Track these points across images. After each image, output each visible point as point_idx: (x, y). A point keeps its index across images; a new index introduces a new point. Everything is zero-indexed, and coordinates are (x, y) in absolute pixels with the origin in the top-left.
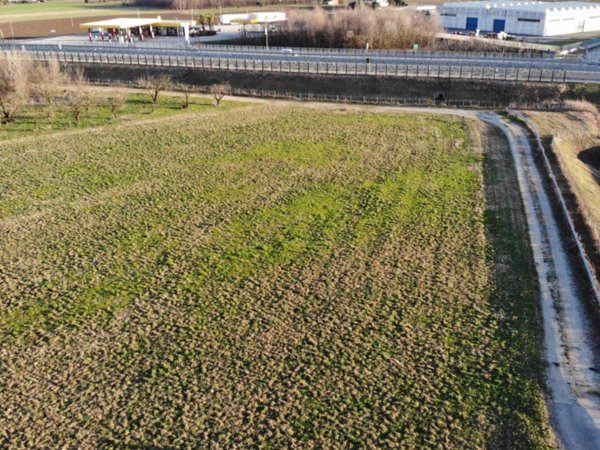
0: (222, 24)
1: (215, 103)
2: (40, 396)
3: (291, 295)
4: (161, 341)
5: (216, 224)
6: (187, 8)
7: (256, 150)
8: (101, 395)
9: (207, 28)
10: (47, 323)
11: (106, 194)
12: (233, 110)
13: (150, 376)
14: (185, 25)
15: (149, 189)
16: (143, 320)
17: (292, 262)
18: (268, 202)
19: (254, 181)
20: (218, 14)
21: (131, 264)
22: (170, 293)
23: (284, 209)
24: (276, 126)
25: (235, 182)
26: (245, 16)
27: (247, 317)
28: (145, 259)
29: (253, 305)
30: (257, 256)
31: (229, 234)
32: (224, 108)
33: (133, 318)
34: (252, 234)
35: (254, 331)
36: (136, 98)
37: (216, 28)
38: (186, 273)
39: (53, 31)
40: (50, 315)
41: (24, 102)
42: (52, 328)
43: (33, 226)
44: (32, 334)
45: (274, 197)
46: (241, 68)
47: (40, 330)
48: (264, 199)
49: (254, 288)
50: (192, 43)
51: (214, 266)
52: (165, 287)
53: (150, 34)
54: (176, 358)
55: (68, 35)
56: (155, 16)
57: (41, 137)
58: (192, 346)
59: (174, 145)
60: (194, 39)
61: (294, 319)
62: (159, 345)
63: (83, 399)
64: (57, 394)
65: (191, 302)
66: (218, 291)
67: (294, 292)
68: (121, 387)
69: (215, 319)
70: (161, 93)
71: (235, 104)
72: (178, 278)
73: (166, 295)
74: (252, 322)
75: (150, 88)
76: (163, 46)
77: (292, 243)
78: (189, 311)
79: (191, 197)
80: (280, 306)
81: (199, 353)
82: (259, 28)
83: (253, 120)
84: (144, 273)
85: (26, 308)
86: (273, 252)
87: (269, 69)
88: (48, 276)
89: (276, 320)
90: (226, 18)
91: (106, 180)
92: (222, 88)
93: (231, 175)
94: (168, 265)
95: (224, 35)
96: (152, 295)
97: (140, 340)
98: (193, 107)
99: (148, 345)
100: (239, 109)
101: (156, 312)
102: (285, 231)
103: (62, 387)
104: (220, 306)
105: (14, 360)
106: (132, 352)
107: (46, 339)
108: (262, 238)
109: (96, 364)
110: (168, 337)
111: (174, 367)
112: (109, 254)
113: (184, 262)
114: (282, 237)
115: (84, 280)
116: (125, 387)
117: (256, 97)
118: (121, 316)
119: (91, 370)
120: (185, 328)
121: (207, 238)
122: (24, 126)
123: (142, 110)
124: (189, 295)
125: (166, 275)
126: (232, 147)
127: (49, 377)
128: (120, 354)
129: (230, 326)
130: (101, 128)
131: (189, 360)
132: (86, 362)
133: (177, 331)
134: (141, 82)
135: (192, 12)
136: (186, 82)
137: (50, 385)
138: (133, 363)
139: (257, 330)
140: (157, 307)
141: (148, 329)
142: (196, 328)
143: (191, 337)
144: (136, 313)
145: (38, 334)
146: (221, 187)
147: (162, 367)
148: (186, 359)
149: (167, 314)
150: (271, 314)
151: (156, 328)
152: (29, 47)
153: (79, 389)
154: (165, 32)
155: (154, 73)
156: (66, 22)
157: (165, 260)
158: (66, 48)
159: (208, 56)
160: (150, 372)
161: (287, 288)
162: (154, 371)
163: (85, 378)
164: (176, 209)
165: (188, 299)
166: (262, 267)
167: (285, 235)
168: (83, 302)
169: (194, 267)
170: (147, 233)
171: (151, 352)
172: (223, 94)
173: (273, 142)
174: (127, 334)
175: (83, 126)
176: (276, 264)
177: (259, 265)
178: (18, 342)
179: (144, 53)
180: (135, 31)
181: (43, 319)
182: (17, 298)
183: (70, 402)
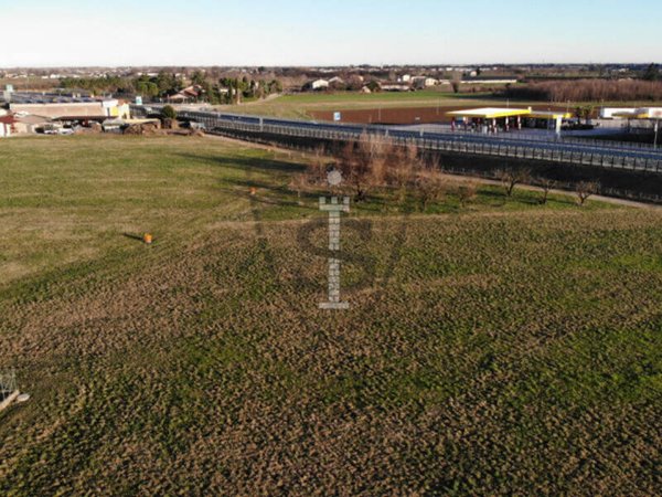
0: (602, 118)
1: (578, 201)
2: (337, 472)
3: (640, 444)
4: (471, 452)
5: (557, 336)
6: (563, 101)
7: (622, 260)
8: (396, 490)
9: (583, 122)
10: (358, 399)
11: (439, 282)
12: (600, 212)
13: (451, 487)
14: (558, 117)
15: (485, 284)
16: (454, 423)
17: (649, 402)
18: (627, 322)
19: (613, 295)
20: (600, 108)
21: (452, 360)
22: (489, 402)
23: (647, 335)
24: (652, 235)
25: (588, 291)
26: (632, 111)
27: (578, 454)
28: (468, 357)
29: (587, 442)
30: (602, 384)
31: (570, 351)
32: (588, 208)
33: (444, 418)
34: (600, 357)
35: (583, 473)
36: (488, 189)
37: (593, 122)
38: (510, 384)
39: (418, 119)
40: (362, 392)
41: (378, 183)
42: (361, 406)
43: (363, 301)
44: (341, 406)
45: (636, 318)
46: (618, 166)
47: (350, 404)
48: (623, 318)
49: (592, 422)
50: (562, 137)
51: (546, 384)
52: (485, 394)
53: (516, 126)
54: (484, 476)
55: (432, 123)
56: (526, 107)
57: (387, 218)
58: (504, 468)
59: (522, 242)
60: (565, 133)
61: (639, 473)
62: (466, 456)
63: (377, 489)
64: (353, 476)
65: (511, 418)
66: (545, 414)
67: (645, 440)
68: (418, 489)
69: (537, 446)
70: (517, 186)
71: (604, 205)
72: (500, 387)
73: (484, 403)
74: (582, 462)
75: (506, 180)
76: (529, 138)
77: (653, 379)
78: (507, 428)
79: (530, 300)
80: (623, 453)
81: (511, 479)
82: (648, 124)
83: (624, 225)
84: (464, 373)
85: (341, 378)
86: (624, 384)
87: (654, 170)
88: (367, 351)
89: (615, 468)
90: (608, 112)
91: (442, 268)
92: (590, 186)
93: (585, 283)
94: (492, 370)
95: (603, 129)
96: (468, 399)
97: (447, 444)
98: (551, 204)
99: (455, 452)
100: (608, 211)
101: (470, 418)
102: (645, 362)
103: (359, 470)
104: (546, 432)
105: (320, 428)
106: (437, 455)
107: (354, 415)
108: (613, 365)
109: (397, 456)
110: (478, 450)
111: (480, 485)
112: (431, 343)
113: (511, 372)
114: (639, 369)
115: (401, 364)
116: (423, 491)
117: (630, 199)
118: (431, 413)
119: (391, 461)
120: (499, 446)
121: (542, 351)
122: (374, 206)
123: (493, 202)
124: (510, 410)
125: (486, 381)
126: (591, 252)
127: (349, 455)
128: (425, 453)
129: (554, 459)
130: (446, 216)
131: (498, 484)
132: (387, 451)
133: (490, 447)
134: (498, 173)
135: (569, 104)
136: (548, 177)
137: (348, 464)
138: (436, 467)
139: (587, 473)
140: (473, 414)
141: (458, 434)
142: (513, 450)
143: (505, 458)
144: (448, 414)
145: (347, 407)
146: (569, 295)
147: (466, 481)
148: (495, 481)
149: (482, 424)
150: (610, 459)
151: (467, 437)
152: (391, 132)
153: (375, 478)
154: (534, 124)
155: (513, 165)
156: (432, 110)
157: (489, 364)
158: (427, 136)
159: (579, 150)
160: (452, 482)
161: (637, 432)
162: (457, 484)
163: (384, 467)
164: (512, 311)
165: (508, 414)
166: (606, 399)
167: (644, 368)
168: (396, 387)
169: (522, 379)
170: (473, 330)
171: (457, 462)
172: (591, 193)
173: (646, 253)
174: (434, 434)
175: (429, 213)
176: (627, 400)
177: (603, 396)
178: (328, 410)
179: (506, 144)
180: (501, 120)
181: (354, 394)
182: (336, 367)
183: (363, 488)
